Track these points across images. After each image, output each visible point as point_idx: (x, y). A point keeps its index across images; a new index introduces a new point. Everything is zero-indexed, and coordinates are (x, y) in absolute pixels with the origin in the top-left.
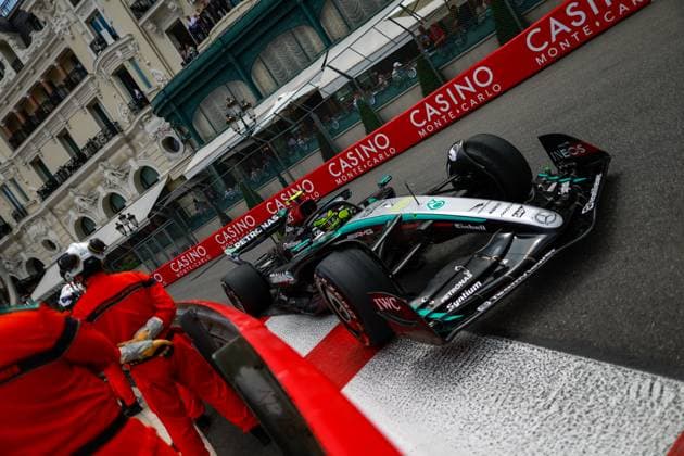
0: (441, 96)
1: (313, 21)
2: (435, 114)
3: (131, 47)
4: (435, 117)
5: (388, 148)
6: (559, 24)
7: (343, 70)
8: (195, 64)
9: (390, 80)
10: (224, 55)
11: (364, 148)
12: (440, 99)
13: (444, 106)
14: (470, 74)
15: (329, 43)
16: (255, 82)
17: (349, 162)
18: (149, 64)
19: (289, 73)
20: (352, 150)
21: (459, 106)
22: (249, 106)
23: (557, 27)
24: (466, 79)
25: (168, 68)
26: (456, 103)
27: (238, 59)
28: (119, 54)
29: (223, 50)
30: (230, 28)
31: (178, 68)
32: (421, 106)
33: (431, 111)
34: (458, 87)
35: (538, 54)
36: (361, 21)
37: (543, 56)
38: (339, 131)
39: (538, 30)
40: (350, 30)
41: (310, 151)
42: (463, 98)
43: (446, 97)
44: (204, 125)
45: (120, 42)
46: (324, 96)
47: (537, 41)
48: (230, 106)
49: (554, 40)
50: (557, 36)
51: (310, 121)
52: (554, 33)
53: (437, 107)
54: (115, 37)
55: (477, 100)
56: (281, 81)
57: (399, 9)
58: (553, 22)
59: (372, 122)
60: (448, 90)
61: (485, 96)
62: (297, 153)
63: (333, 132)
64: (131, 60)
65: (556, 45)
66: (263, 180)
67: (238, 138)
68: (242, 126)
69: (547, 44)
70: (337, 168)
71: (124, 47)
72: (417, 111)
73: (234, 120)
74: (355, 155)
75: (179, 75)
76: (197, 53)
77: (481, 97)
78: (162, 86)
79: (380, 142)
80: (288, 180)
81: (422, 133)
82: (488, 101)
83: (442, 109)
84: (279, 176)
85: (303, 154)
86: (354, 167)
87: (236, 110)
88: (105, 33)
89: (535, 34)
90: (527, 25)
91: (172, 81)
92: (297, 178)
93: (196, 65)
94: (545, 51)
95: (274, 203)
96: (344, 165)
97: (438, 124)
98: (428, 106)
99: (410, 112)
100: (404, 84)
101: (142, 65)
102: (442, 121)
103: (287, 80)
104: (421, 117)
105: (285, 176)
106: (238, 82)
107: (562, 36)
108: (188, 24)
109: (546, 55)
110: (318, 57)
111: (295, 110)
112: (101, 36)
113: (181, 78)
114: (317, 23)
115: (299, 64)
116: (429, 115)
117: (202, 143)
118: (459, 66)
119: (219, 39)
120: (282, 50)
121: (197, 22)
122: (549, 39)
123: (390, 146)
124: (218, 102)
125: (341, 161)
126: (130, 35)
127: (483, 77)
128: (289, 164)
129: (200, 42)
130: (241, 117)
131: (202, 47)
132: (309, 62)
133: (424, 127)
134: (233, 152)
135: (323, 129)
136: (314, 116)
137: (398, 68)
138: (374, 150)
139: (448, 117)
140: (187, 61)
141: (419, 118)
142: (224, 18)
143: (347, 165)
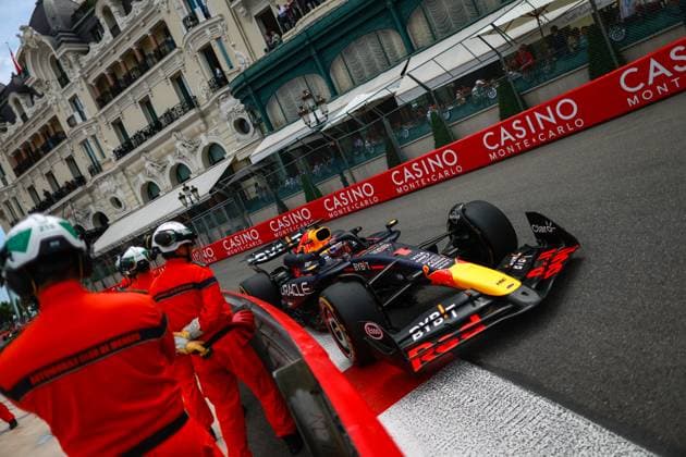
0: (519, 122)
1: (399, 27)
2: (509, 140)
3: (220, 27)
4: (508, 142)
5: (455, 165)
6: (659, 66)
7: (422, 81)
8: (277, 52)
9: (469, 97)
10: (307, 48)
11: (430, 161)
12: (517, 125)
13: (521, 133)
14: (553, 104)
15: (412, 50)
16: (332, 77)
17: (413, 172)
18: (234, 46)
19: (367, 74)
20: (418, 161)
21: (536, 135)
22: (323, 101)
23: (656, 69)
24: (549, 109)
25: (251, 52)
26: (533, 131)
27: (319, 52)
28: (208, 32)
29: (307, 43)
30: (318, 22)
31: (260, 54)
32: (496, 130)
33: (505, 135)
34: (538, 115)
35: (631, 95)
36: (449, 33)
37: (635, 97)
38: (407, 140)
39: (635, 70)
40: (435, 40)
41: (376, 154)
42: (542, 127)
43: (524, 124)
44: (276, 112)
45: (209, 22)
46: (400, 103)
47: (631, 81)
48: (305, 99)
49: (651, 82)
50: (655, 79)
51: (380, 126)
52: (652, 75)
53: (513, 132)
54: (207, 16)
55: (555, 131)
56: (358, 81)
57: (491, 27)
58: (654, 63)
59: (443, 137)
60: (528, 118)
61: (566, 128)
62: (363, 155)
63: (402, 140)
64: (218, 39)
65: (653, 88)
66: (325, 176)
67: (308, 131)
68: (313, 119)
69: (642, 85)
70: (400, 177)
71: (213, 26)
72: (492, 133)
73: (306, 112)
74: (421, 167)
75: (260, 61)
76: (281, 41)
77: (560, 130)
78: (243, 69)
79: (448, 158)
80: (349, 179)
81: (493, 157)
82: (568, 135)
83: (517, 135)
84: (341, 174)
85: (369, 156)
86: (417, 178)
87: (310, 103)
88: (198, 11)
89: (631, 73)
90: (623, 63)
91: (253, 65)
92: (359, 180)
93: (279, 53)
94: (639, 93)
95: (333, 200)
96: (408, 175)
97: (511, 149)
98: (503, 130)
99: (485, 133)
100: (483, 103)
101: (227, 46)
102: (515, 147)
103: (364, 81)
104: (494, 140)
105: (347, 175)
106: (317, 75)
107: (660, 80)
108: (277, 13)
109: (640, 98)
110: (398, 62)
111: (368, 113)
112: (194, 13)
113: (262, 63)
114: (403, 28)
115: (378, 66)
116: (503, 139)
117: (272, 130)
118: (542, 94)
119: (305, 31)
120: (365, 51)
121: (287, 12)
122: (646, 81)
123: (457, 164)
124: (293, 92)
125: (406, 170)
126: (221, 15)
127: (567, 109)
128: (352, 163)
129: (286, 31)
130: (313, 111)
131: (286, 37)
132: (389, 66)
133: (496, 151)
134: (300, 144)
135: (392, 134)
136: (386, 122)
137: (480, 85)
138: (440, 165)
139: (522, 144)
140: (271, 47)
141: (491, 141)
142: (313, 11)
143: (411, 175)
